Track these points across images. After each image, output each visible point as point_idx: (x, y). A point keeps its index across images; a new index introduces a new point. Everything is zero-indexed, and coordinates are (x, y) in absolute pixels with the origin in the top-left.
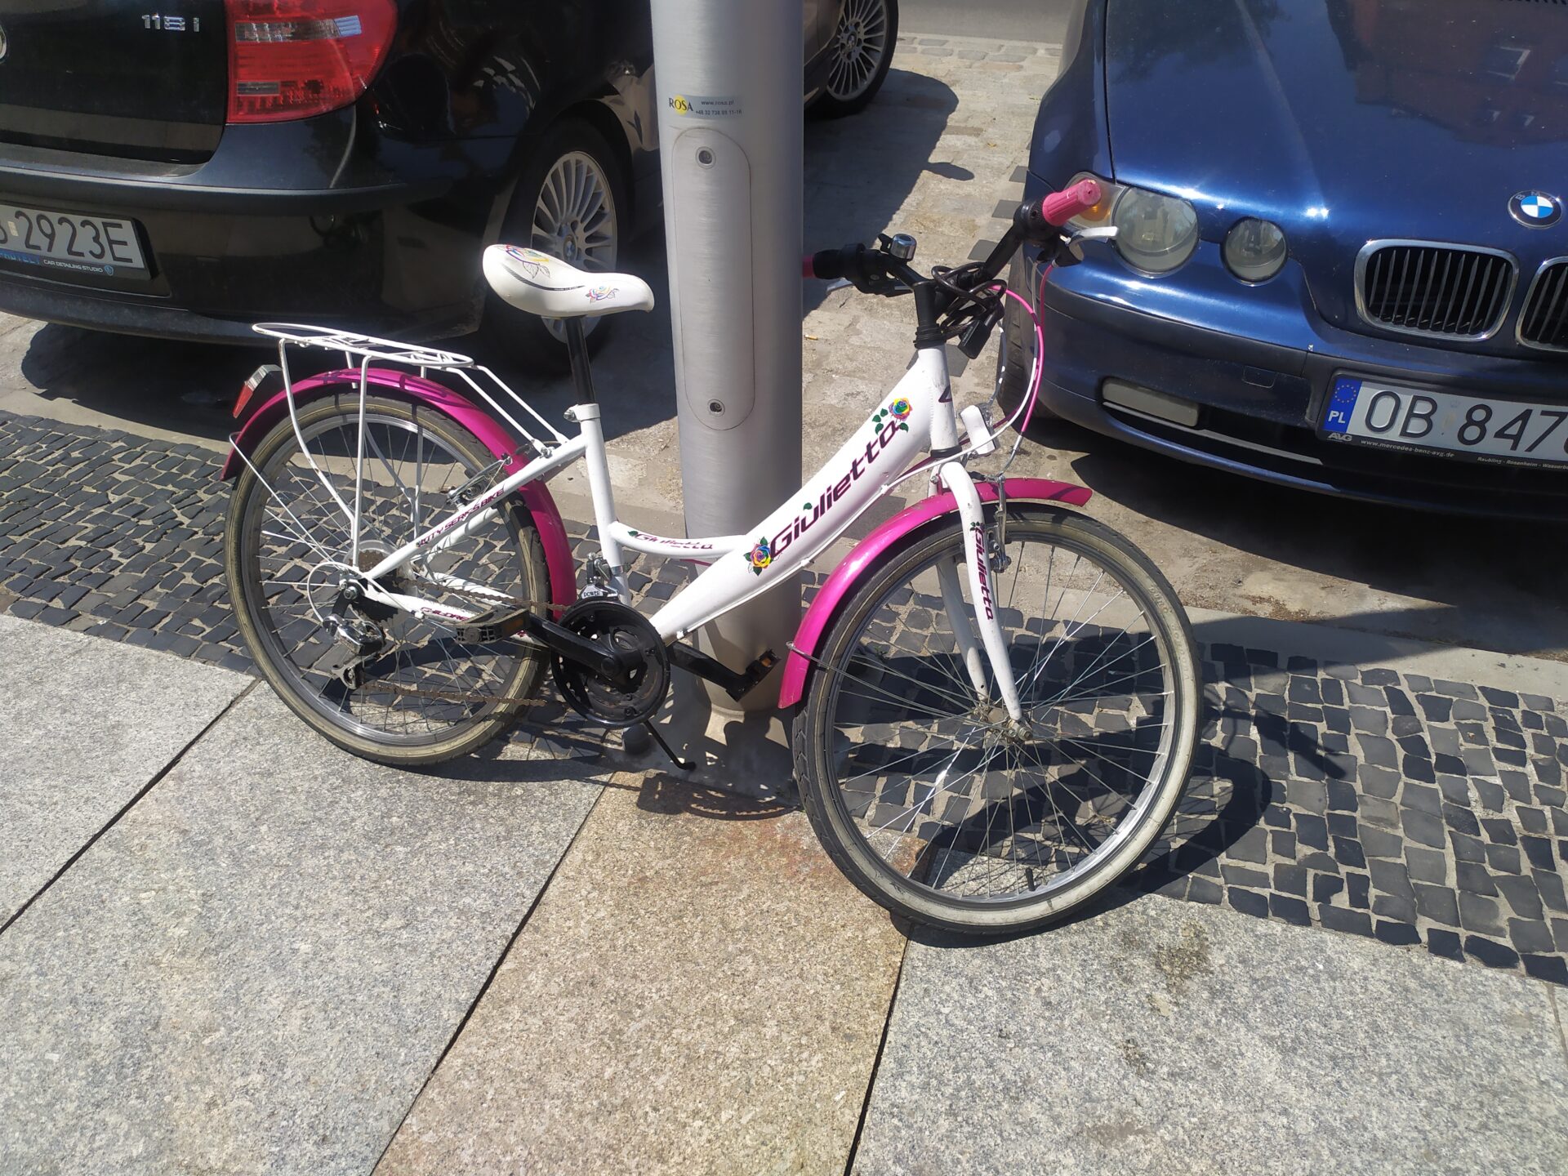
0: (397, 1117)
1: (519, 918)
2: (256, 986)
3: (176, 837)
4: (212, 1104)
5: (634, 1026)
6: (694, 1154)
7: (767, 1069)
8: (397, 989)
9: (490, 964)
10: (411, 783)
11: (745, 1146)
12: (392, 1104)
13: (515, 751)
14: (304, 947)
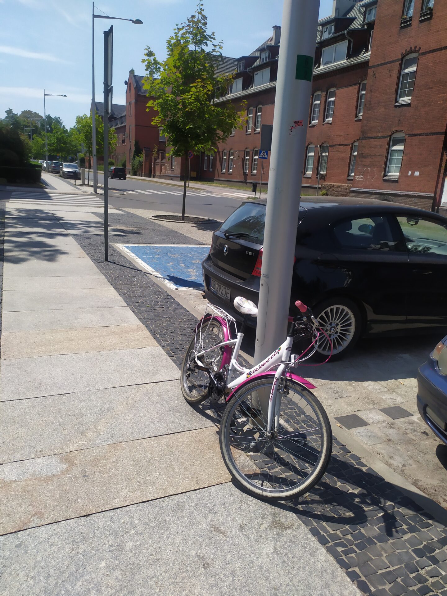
0: (124, 441)
1: (174, 432)
2: (130, 414)
3: (146, 391)
4: (107, 422)
5: (169, 457)
6: (152, 476)
7: (178, 476)
8: (146, 427)
9: (162, 434)
10: (186, 405)
11: (160, 481)
12: (125, 439)
13: (209, 412)
14: (142, 414)
